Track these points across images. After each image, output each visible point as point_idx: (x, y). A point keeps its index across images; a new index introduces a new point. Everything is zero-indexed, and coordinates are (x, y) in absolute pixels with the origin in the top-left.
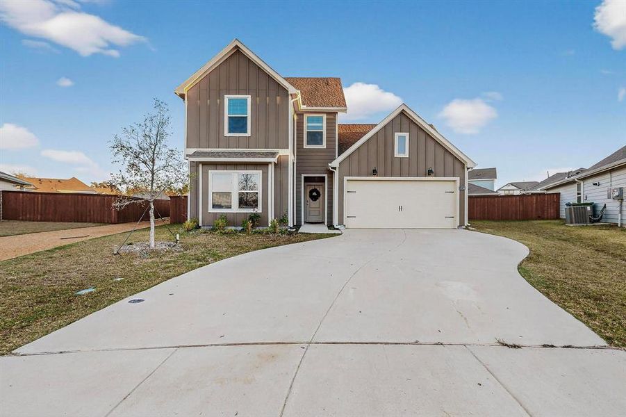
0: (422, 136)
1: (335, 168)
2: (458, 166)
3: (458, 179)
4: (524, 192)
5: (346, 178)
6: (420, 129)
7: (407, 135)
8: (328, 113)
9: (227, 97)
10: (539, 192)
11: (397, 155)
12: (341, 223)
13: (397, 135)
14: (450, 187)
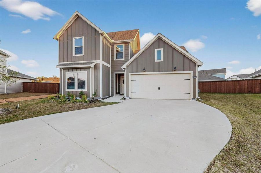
0: (171, 50)
1: (125, 69)
2: (192, 64)
3: (192, 72)
4: (241, 79)
5: (130, 73)
6: (169, 46)
7: (162, 50)
8: (125, 43)
9: (74, 38)
10: (250, 78)
11: (156, 60)
12: (128, 96)
13: (156, 50)
14: (187, 76)
